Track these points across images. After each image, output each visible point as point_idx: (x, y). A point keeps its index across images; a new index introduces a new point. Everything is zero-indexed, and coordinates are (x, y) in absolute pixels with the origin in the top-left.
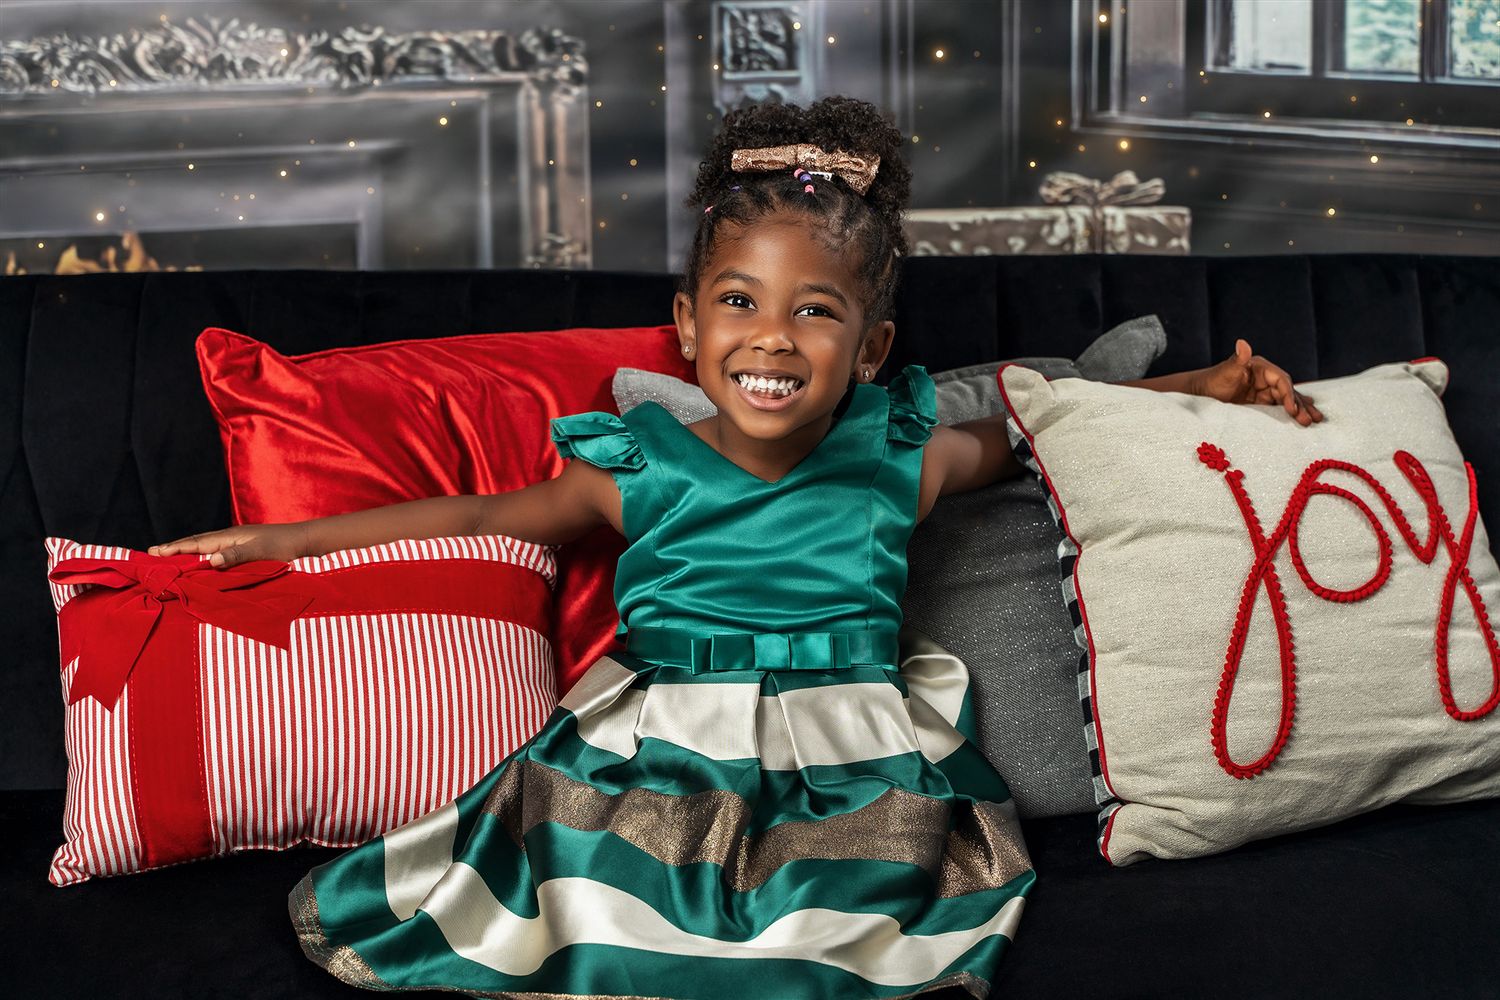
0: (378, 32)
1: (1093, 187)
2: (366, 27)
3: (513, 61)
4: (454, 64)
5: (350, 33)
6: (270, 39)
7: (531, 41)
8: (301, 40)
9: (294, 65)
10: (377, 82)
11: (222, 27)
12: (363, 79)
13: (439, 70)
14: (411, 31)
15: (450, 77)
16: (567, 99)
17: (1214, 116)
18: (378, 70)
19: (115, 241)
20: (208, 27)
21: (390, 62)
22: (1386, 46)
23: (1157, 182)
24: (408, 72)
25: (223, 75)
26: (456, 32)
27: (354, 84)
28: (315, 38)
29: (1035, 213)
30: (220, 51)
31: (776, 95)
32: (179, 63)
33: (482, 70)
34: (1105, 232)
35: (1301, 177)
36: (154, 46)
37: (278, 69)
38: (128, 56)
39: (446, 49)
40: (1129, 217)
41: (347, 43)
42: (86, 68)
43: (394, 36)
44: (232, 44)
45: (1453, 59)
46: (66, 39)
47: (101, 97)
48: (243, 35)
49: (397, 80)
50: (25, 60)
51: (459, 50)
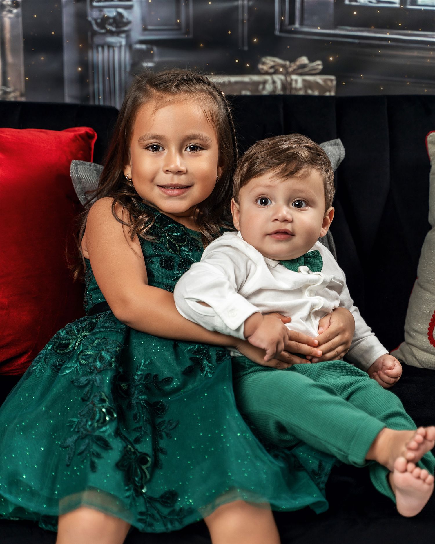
1: (286, 64)
16: (10, 15)
17: (349, 28)
23: (319, 62)
29: (256, 78)
31: (120, 15)
34: (291, 89)
35: (393, 61)
40: (304, 81)
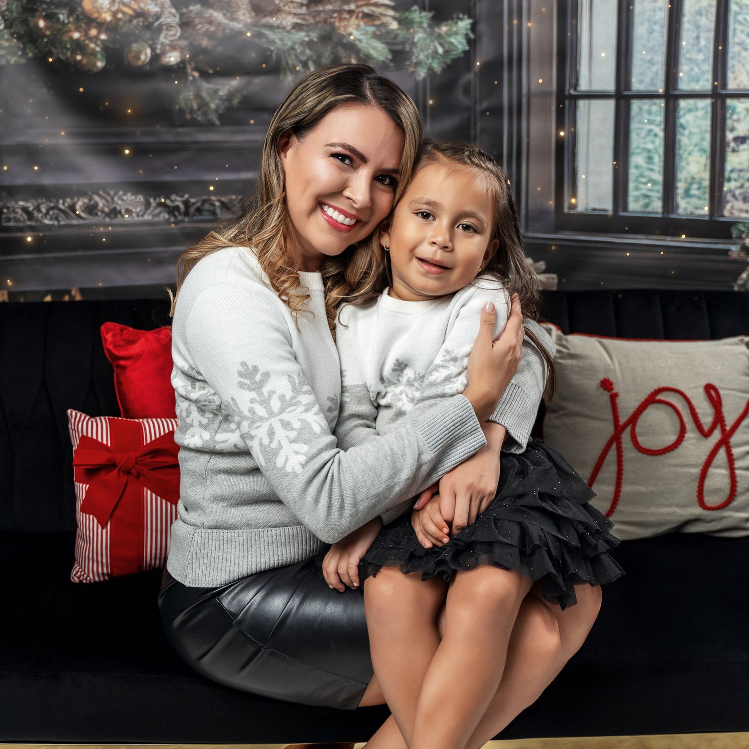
0: (186, 196)
2: (181, 194)
4: (221, 210)
5: (174, 197)
6: (137, 200)
8: (152, 200)
9: (149, 212)
10: (187, 219)
11: (115, 194)
12: (180, 218)
13: (214, 213)
14: (201, 196)
15: (219, 216)
17: (568, 233)
18: (186, 213)
19: (68, 292)
20: (109, 194)
21: (192, 210)
22: (647, 201)
23: (542, 263)
24: (200, 214)
25: (116, 216)
26: (222, 196)
27: (176, 220)
28: (158, 200)
30: (115, 205)
32: (96, 211)
33: (234, 213)
36: (84, 203)
37: (141, 213)
38: (72, 208)
39: (217, 204)
41: (172, 201)
42: (54, 213)
43: (194, 198)
44: (120, 202)
45: (678, 206)
46: (44, 200)
47: (60, 226)
48: (125, 198)
49: (195, 218)
50: (25, 210)
51: (223, 204)
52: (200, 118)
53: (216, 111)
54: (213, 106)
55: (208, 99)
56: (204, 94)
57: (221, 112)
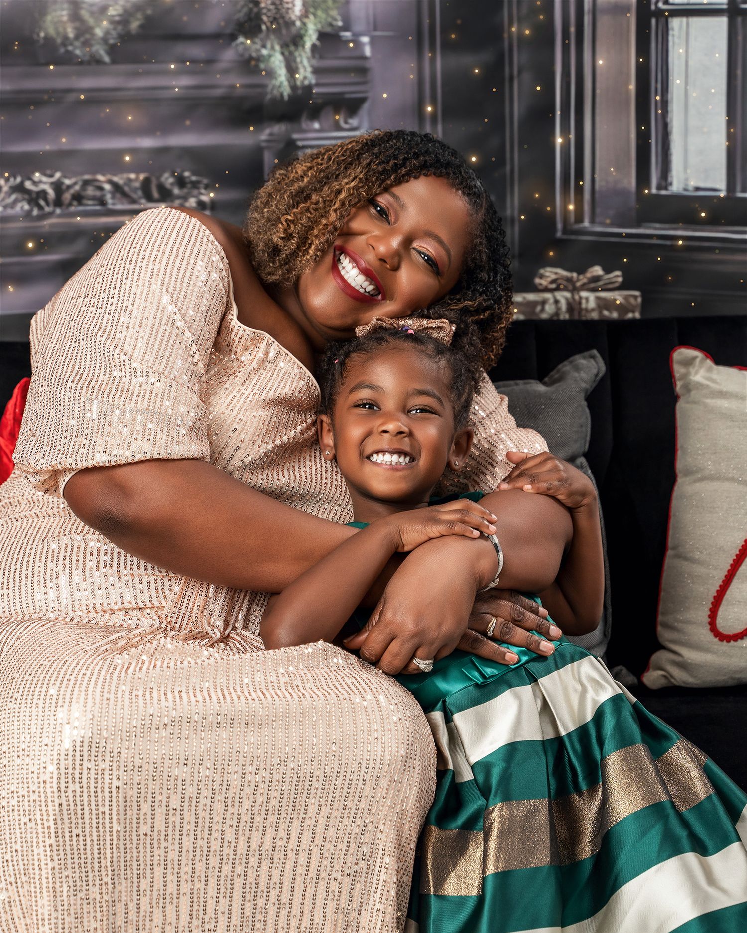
0: (58, 175)
1: (572, 277)
2: (48, 172)
3: (156, 194)
4: (113, 197)
5: (37, 176)
7: (168, 180)
10: (58, 211)
12: (47, 209)
13: (102, 202)
14: (82, 174)
15: (110, 207)
17: (658, 225)
18: (58, 202)
21: (67, 196)
23: (618, 273)
24: (80, 203)
26: (115, 175)
27: (41, 213)
28: (12, 179)
29: (531, 296)
33: (134, 201)
34: (581, 309)
35: (719, 268)
39: (107, 187)
40: (598, 298)
41: (35, 183)
43: (69, 178)
49: (72, 209)
51: (116, 187)
52: (78, 52)
53: (105, 40)
54: (99, 32)
55: (91, 21)
56: (84, 14)
57: (111, 41)
